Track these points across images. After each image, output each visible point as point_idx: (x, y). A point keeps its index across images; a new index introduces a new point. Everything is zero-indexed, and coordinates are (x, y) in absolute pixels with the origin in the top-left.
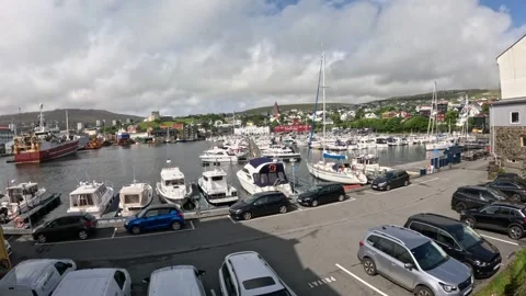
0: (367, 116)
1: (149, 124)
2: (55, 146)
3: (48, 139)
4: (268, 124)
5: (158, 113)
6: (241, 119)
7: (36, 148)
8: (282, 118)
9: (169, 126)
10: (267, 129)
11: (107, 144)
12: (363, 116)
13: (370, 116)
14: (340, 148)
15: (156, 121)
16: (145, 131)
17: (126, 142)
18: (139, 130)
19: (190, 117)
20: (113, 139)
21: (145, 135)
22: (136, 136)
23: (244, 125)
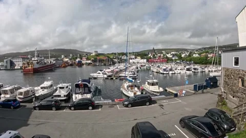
0: (194, 55)
1: (93, 56)
2: (41, 66)
3: (38, 63)
4: (146, 58)
5: (97, 51)
6: (135, 55)
7: (31, 67)
8: (154, 55)
9: (101, 57)
10: (145, 60)
11: (71, 65)
12: (192, 55)
13: (195, 56)
14: (165, 72)
15: (96, 55)
16: (90, 60)
17: (80, 64)
18: (88, 59)
19: (112, 54)
20: (75, 63)
21: (89, 62)
22: (85, 62)
23: (136, 58)
